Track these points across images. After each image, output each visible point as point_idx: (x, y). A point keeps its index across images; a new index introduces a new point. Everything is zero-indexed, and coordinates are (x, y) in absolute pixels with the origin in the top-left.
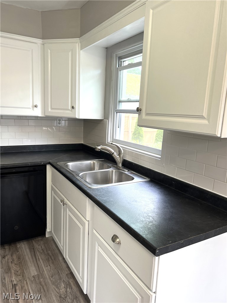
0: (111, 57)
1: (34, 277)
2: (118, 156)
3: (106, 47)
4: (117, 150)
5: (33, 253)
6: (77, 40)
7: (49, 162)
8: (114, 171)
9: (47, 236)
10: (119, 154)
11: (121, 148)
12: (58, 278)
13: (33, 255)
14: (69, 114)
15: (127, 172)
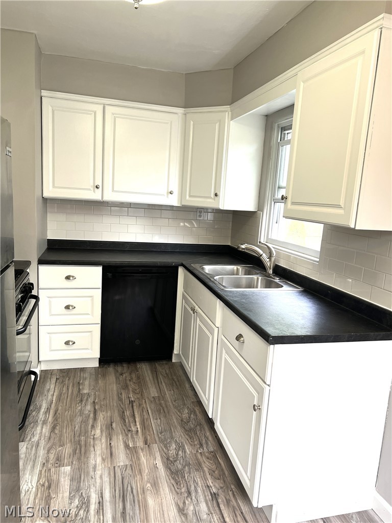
0: (272, 128)
1: (153, 397)
2: (268, 260)
3: (266, 114)
4: (268, 251)
5: (155, 375)
6: (227, 108)
7: (182, 263)
8: (260, 278)
9: (174, 360)
10: (270, 258)
11: (273, 250)
12: (182, 404)
13: (155, 377)
14: (210, 203)
15: (277, 280)
